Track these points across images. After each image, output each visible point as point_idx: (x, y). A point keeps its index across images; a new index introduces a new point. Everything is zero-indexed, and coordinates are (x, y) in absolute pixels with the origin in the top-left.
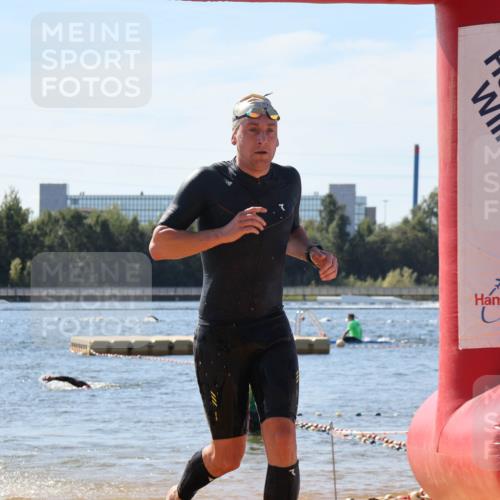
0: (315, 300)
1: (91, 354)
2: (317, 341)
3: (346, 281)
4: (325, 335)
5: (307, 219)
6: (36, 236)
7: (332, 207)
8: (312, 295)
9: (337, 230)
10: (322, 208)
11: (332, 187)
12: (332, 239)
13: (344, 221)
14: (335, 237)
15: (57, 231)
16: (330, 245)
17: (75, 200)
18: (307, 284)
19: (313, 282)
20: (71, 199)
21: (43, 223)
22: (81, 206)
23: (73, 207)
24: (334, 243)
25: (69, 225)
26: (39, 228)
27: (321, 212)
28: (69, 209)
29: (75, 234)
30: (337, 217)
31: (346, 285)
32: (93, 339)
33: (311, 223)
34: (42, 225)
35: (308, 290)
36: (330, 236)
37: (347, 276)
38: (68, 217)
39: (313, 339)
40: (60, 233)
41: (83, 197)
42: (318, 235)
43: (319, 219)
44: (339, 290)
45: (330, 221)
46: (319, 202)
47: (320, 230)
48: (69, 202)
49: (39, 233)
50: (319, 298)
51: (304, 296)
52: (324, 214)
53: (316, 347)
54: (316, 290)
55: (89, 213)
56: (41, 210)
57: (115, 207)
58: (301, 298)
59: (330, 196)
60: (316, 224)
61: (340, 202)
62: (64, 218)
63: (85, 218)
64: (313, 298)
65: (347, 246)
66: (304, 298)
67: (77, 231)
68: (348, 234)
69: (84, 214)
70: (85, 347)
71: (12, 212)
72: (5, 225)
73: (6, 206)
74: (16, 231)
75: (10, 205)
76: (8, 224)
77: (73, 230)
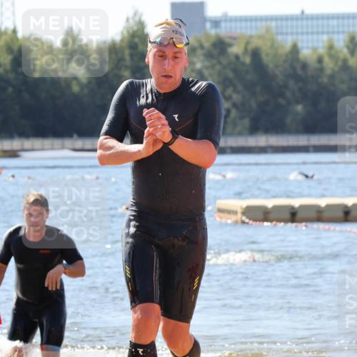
1: (243, 222)
17: (216, 23)
20: (211, 21)
22: (223, 31)
23: (213, 32)
25: (209, 55)
28: (207, 35)
29: (218, 67)
32: (245, 203)
38: (207, 45)
40: (198, 66)
41: (226, 18)
48: (208, 25)
55: (234, 38)
57: (268, 30)
62: (202, 47)
63: (230, 45)
67: (220, 63)
69: (227, 40)
70: (235, 213)
71: (136, 40)
72: (127, 57)
73: (128, 32)
74: (141, 64)
75: (134, 32)
76: (131, 56)
77: (214, 62)
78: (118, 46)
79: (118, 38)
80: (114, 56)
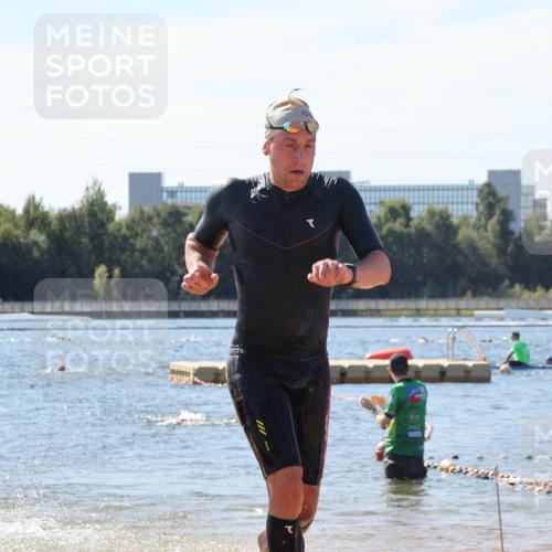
0: (472, 315)
1: (195, 383)
2: (475, 366)
3: (510, 291)
4: (484, 359)
5: (460, 214)
6: (125, 238)
7: (491, 199)
8: (467, 309)
9: (498, 227)
10: (479, 200)
11: (491, 173)
12: (492, 239)
13: (507, 216)
14: (495, 237)
15: (150, 231)
16: (489, 246)
17: (172, 193)
18: (462, 295)
19: (469, 293)
20: (167, 191)
21: (133, 221)
22: (179, 200)
23: (170, 201)
24: (494, 244)
25: (165, 224)
26: (128, 228)
27: (477, 205)
28: (165, 204)
29: (173, 235)
30: (498, 212)
31: (510, 296)
32: (197, 365)
33: (465, 218)
34: (132, 224)
35: (462, 303)
36: (490, 235)
37: (512, 286)
38: (164, 214)
39: (470, 364)
40: (155, 233)
41: (182, 189)
42: (474, 235)
43: (475, 214)
44: (502, 303)
45: (490, 215)
46: (475, 193)
47: (476, 227)
48: (165, 195)
49: (128, 233)
50: (477, 312)
51: (458, 310)
52: (481, 208)
53: (473, 374)
54: (473, 303)
55: (190, 208)
56: (131, 206)
58: (454, 312)
59: (488, 185)
60: (472, 221)
61: (501, 192)
62: (158, 215)
63: (186, 215)
64: (469, 312)
65: (511, 247)
66: (458, 313)
67: (175, 231)
68: (512, 233)
69: (183, 210)
70: (187, 374)
71: (95, 208)
72: (87, 225)
73: (88, 201)
74: (100, 231)
75: (93, 200)
76: (90, 223)
77: (170, 229)
78: (77, 214)
79: (77, 206)
80: (74, 223)
